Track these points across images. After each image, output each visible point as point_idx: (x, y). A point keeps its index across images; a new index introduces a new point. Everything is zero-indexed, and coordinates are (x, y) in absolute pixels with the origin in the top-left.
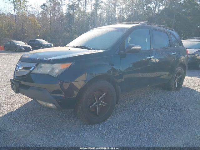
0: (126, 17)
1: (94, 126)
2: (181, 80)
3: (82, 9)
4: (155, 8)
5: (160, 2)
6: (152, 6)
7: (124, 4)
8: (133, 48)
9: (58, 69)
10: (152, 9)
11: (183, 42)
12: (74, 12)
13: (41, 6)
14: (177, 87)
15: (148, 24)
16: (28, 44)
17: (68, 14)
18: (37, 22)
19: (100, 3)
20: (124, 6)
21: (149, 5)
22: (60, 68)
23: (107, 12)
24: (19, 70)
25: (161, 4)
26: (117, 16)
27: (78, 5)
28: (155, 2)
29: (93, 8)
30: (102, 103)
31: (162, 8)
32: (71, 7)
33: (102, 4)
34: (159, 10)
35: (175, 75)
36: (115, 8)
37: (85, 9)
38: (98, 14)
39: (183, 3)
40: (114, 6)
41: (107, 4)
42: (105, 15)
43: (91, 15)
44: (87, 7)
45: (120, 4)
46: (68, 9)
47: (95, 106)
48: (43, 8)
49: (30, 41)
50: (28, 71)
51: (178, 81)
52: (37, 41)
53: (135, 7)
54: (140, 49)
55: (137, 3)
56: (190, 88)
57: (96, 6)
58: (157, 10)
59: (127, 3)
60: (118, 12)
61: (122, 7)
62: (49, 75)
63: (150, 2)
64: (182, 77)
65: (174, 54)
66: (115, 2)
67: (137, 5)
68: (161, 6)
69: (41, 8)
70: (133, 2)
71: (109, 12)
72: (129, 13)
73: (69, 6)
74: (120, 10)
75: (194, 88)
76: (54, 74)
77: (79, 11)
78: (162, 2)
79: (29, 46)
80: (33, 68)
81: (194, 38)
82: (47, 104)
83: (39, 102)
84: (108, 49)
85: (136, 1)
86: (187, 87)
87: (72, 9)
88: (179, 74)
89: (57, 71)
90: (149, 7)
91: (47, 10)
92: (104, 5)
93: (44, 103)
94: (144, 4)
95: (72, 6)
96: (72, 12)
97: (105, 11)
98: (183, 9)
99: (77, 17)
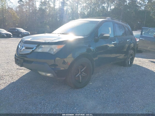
0: (86, 13)
1: (78, 90)
2: (132, 60)
3: (52, 6)
4: (108, 7)
5: (111, 3)
6: (105, 5)
7: (85, 3)
8: (105, 35)
9: (56, 48)
10: (106, 8)
11: (133, 33)
12: (46, 7)
13: (18, 2)
14: (129, 64)
15: (112, 19)
16: (8, 32)
17: (41, 9)
18: (16, 14)
19: (66, 1)
20: (85, 4)
21: (103, 5)
22: (57, 48)
23: (71, 8)
24: (22, 50)
25: (112, 5)
26: (79, 12)
27: (48, 2)
28: (107, 3)
29: (60, 5)
30: (83, 74)
31: (113, 7)
32: (43, 4)
33: (68, 2)
34: (111, 9)
35: (129, 56)
36: (78, 6)
37: (54, 5)
38: (65, 10)
39: (127, 4)
40: (77, 4)
41: (72, 2)
42: (70, 11)
43: (59, 11)
44: (56, 4)
45: (81, 3)
46: (40, 5)
47: (79, 76)
48: (20, 3)
49: (11, 29)
50: (31, 50)
51: (130, 60)
52: (16, 29)
53: (93, 6)
54: (109, 36)
55: (95, 3)
56: (138, 65)
57: (63, 3)
58: (109, 9)
59: (87, 2)
60: (80, 9)
61: (83, 5)
62: (48, 53)
63: (104, 3)
64: (132, 57)
65: (129, 41)
66: (78, 1)
67: (95, 4)
68: (112, 6)
69: (18, 3)
70: (92, 2)
71: (73, 8)
72: (88, 10)
73: (41, 2)
74: (81, 7)
75: (141, 65)
76: (52, 53)
77: (49, 6)
78: (113, 3)
79: (10, 33)
80: (35, 48)
81: (138, 30)
82: (46, 74)
83: (40, 72)
84: (87, 36)
85: (94, 1)
86: (136, 65)
87: (44, 5)
88: (131, 55)
89: (55, 50)
90: (103, 6)
91: (23, 5)
92: (69, 3)
93: (44, 74)
94: (100, 4)
95: (44, 2)
96: (44, 7)
97: (70, 8)
98: (128, 9)
99: (48, 12)
